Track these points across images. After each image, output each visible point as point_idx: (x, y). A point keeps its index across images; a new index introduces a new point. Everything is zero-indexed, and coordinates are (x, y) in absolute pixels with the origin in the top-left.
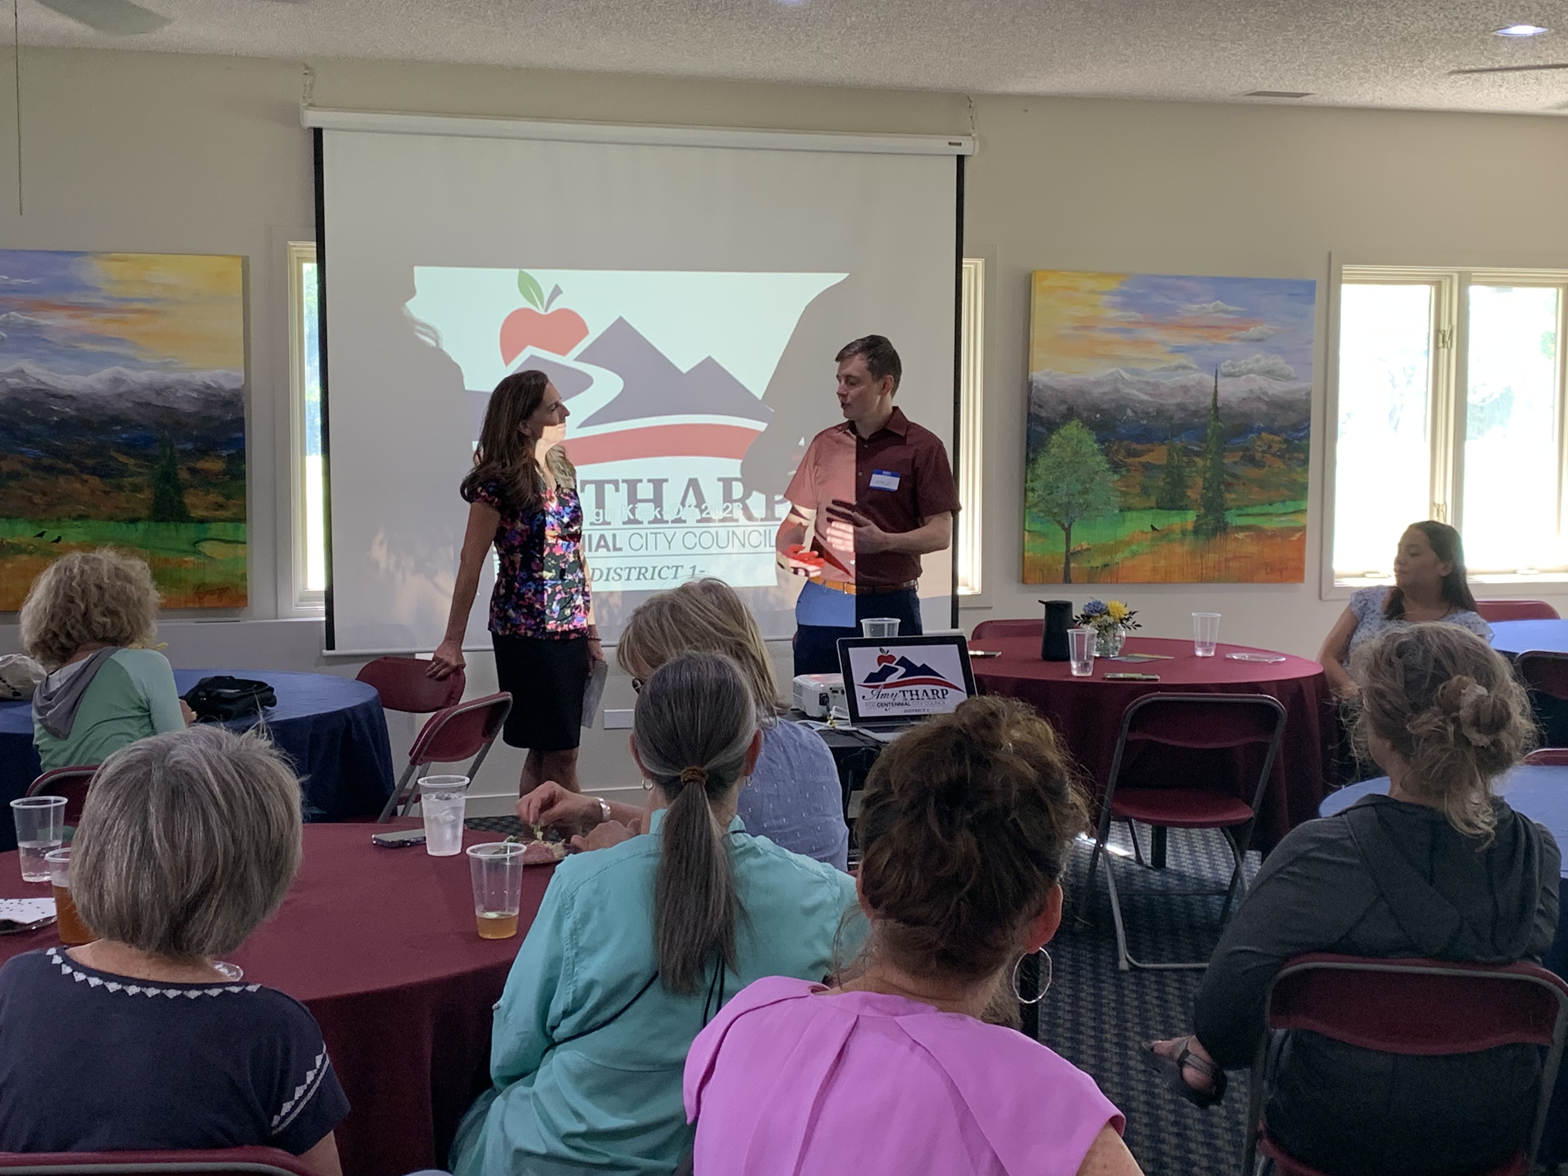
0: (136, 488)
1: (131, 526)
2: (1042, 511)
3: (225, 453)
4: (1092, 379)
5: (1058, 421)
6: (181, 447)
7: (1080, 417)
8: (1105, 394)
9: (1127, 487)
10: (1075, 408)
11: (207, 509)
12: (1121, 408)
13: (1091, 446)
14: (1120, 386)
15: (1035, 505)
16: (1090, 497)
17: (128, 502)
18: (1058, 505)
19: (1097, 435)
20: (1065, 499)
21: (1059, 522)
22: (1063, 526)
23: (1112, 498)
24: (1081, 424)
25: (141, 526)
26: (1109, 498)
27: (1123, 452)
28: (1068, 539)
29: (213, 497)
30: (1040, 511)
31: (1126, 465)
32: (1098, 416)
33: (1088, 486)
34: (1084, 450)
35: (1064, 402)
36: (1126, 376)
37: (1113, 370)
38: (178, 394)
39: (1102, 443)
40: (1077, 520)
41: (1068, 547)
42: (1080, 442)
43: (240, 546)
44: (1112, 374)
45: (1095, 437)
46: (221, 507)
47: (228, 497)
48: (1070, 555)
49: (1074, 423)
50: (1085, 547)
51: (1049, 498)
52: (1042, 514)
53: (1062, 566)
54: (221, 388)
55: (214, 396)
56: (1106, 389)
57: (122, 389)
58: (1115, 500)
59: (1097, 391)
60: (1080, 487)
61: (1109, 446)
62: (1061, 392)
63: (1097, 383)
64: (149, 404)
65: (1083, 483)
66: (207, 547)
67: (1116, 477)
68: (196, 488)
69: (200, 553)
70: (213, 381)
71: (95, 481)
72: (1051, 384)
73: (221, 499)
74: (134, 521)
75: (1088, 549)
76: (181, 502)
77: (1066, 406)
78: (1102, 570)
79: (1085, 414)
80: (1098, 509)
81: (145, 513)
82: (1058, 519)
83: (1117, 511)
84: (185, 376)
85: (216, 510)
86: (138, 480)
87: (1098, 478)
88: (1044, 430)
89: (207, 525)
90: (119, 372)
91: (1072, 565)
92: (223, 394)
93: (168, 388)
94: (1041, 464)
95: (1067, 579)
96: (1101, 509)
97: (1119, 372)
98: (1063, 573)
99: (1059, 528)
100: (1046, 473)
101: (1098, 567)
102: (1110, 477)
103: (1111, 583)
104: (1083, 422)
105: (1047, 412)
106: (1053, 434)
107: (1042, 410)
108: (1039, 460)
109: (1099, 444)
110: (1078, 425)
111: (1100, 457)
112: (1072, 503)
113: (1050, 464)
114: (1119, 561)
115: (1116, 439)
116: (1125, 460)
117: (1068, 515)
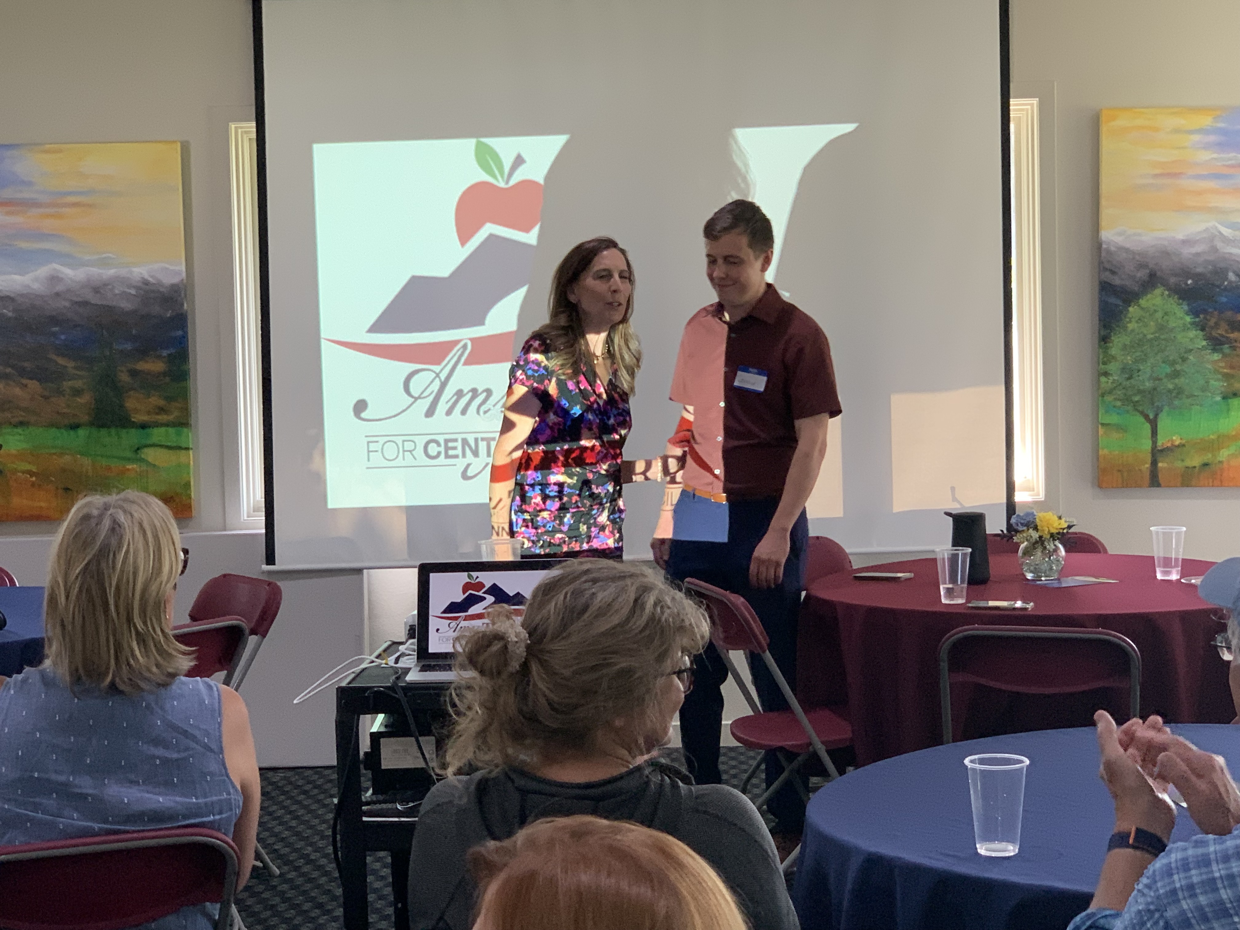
0: (77, 392)
1: (72, 433)
2: (1119, 400)
3: (165, 353)
4: (1180, 237)
5: (1136, 289)
6: (121, 347)
7: (1166, 284)
8: (1198, 254)
9: (1232, 367)
10: (1159, 274)
11: (149, 413)
12: (1220, 272)
13: (1181, 318)
14: (1219, 245)
15: (1110, 392)
16: (1181, 381)
17: (68, 406)
18: (1140, 392)
19: (1188, 305)
20: (1148, 385)
21: (1141, 412)
22: (1146, 417)
23: (1212, 382)
24: (1167, 293)
25: (81, 432)
26: (1207, 382)
27: (1224, 326)
28: (1154, 433)
29: (155, 400)
30: (1115, 399)
31: (1229, 341)
32: (1190, 282)
33: (1178, 367)
34: (1172, 324)
35: (1144, 266)
36: (1226, 232)
37: (1210, 224)
38: (117, 292)
39: (1197, 315)
40: (1166, 409)
41: (1154, 443)
42: (1166, 314)
43: (183, 451)
44: (1207, 230)
45: (1186, 307)
46: (161, 410)
47: (170, 399)
48: (1156, 453)
49: (1158, 291)
50: (1177, 443)
51: (1127, 383)
52: (1119, 403)
53: (1148, 466)
54: (160, 284)
55: (153, 291)
56: (1198, 249)
57: (60, 288)
58: (1217, 384)
59: (1188, 252)
60: (1168, 370)
61: (1205, 318)
62: (1139, 254)
63: (1187, 242)
64: (85, 303)
65: (1172, 364)
66: (150, 454)
67: (1216, 356)
68: (135, 389)
69: (142, 460)
70: (152, 277)
71: (34, 385)
72: (1127, 245)
73: (162, 403)
74: (75, 427)
75: (1182, 445)
76: (122, 406)
77: (1147, 271)
78: (1200, 469)
79: (1173, 281)
80: (1193, 396)
81: (85, 418)
82: (1140, 408)
83: (1218, 398)
84: (123, 272)
85: (157, 414)
86: (78, 384)
87: (1191, 357)
88: (1119, 302)
89: (148, 430)
90: (55, 269)
91: (1160, 465)
92: (162, 290)
93: (105, 285)
94: (1115, 343)
95: (1155, 481)
96: (1198, 396)
97: (1216, 227)
98: (1148, 474)
99: (1142, 419)
100: (1122, 353)
101: (1195, 467)
102: (1208, 356)
103: (1213, 486)
104: (1169, 289)
105: (1122, 279)
106: (1130, 306)
107: (1116, 277)
108: (1113, 338)
109: (1192, 316)
110: (1163, 293)
111: (1194, 332)
112: (1158, 389)
113: (1128, 343)
114: (1224, 459)
115: (1215, 309)
116: (1228, 335)
117: (1153, 404)
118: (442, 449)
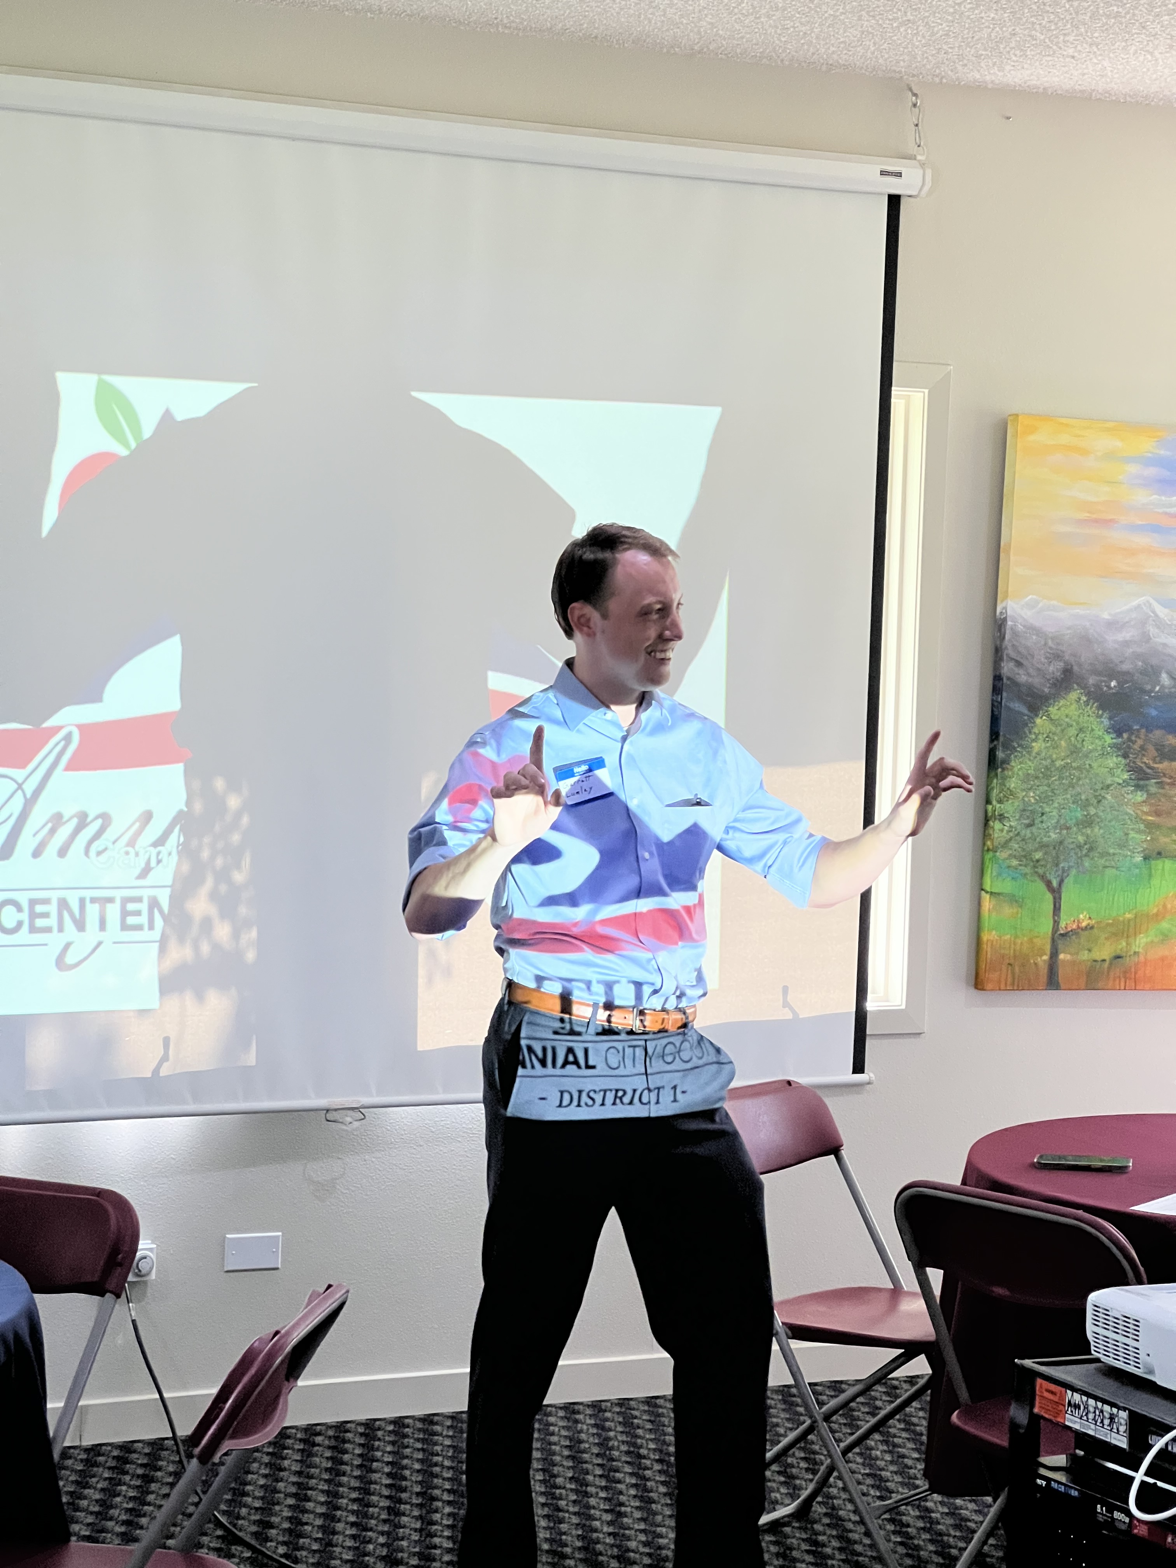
2: (1015, 857)
4: (1106, 616)
5: (1046, 690)
7: (1084, 686)
8: (1126, 643)
9: (1158, 814)
10: (1076, 668)
12: (1152, 672)
13: (1100, 738)
14: (1152, 630)
15: (1005, 845)
16: (1094, 832)
18: (1043, 846)
19: (1110, 718)
20: (1054, 836)
21: (1042, 877)
22: (1049, 884)
23: (1132, 834)
24: (1084, 698)
26: (1127, 834)
27: (1152, 751)
28: (1057, 909)
30: (1010, 856)
31: (1157, 774)
32: (1113, 684)
33: (1092, 811)
34: (1088, 746)
35: (1057, 656)
36: (1162, 612)
37: (1141, 600)
39: (1119, 734)
40: (1073, 872)
41: (1056, 923)
42: (1081, 730)
44: (1138, 607)
45: (1106, 722)
48: (1059, 938)
49: (1073, 695)
50: (1084, 924)
51: (1027, 833)
52: (1015, 862)
53: (1045, 958)
56: (1127, 635)
58: (1139, 839)
59: (1114, 639)
60: (1079, 814)
61: (1129, 739)
62: (1052, 639)
63: (1113, 625)
65: (1086, 805)
67: (1140, 796)
72: (1037, 623)
75: (1090, 928)
77: (1060, 665)
78: (1111, 964)
79: (1092, 680)
80: (1104, 854)
82: (1041, 871)
83: (1139, 859)
87: (1109, 797)
88: (1025, 711)
91: (1062, 956)
94: (1016, 769)
95: (1053, 982)
96: (1114, 854)
97: (1150, 605)
98: (1046, 971)
99: (1042, 887)
100: (1025, 786)
101: (1104, 960)
102: (1130, 796)
103: (1125, 989)
104: (1088, 694)
105: (1028, 674)
106: (1037, 716)
107: (1021, 672)
108: (1013, 764)
109: (1114, 736)
110: (1080, 699)
111: (1115, 759)
112: (1066, 843)
113: (1031, 772)
114: (1141, 950)
115: (1142, 726)
116: (1156, 766)
117: (1057, 865)
118: (25, 916)
